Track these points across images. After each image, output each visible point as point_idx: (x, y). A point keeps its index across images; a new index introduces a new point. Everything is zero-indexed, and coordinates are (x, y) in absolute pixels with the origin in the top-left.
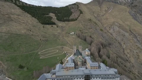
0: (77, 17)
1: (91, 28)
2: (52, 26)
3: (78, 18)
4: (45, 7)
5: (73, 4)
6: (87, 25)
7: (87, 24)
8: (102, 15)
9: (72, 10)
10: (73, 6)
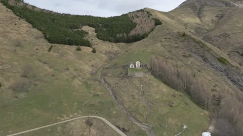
0: (147, 30)
1: (190, 56)
2: (79, 49)
3: (149, 33)
4: (78, 16)
5: (138, 11)
6: (177, 47)
7: (176, 45)
8: (207, 30)
9: (136, 20)
10: (139, 14)
